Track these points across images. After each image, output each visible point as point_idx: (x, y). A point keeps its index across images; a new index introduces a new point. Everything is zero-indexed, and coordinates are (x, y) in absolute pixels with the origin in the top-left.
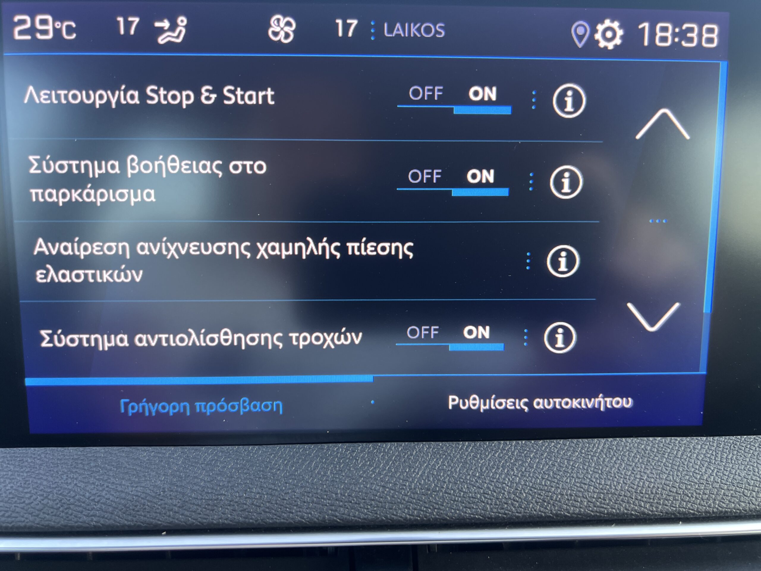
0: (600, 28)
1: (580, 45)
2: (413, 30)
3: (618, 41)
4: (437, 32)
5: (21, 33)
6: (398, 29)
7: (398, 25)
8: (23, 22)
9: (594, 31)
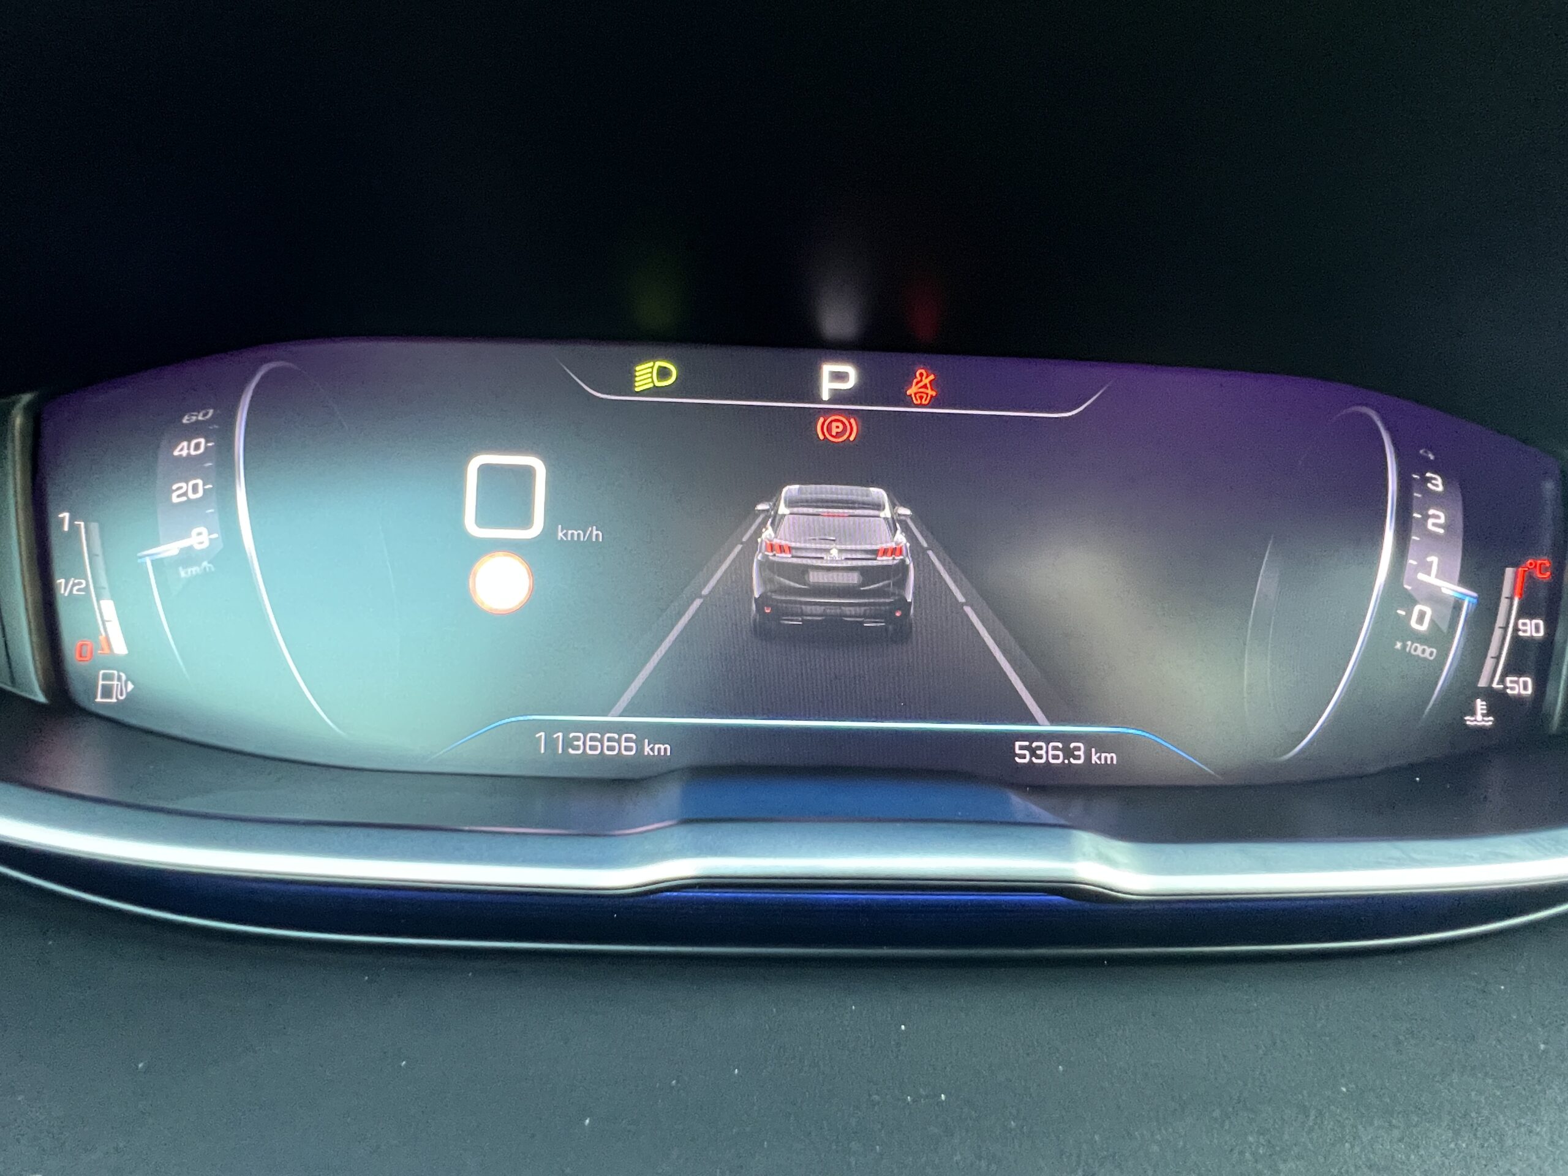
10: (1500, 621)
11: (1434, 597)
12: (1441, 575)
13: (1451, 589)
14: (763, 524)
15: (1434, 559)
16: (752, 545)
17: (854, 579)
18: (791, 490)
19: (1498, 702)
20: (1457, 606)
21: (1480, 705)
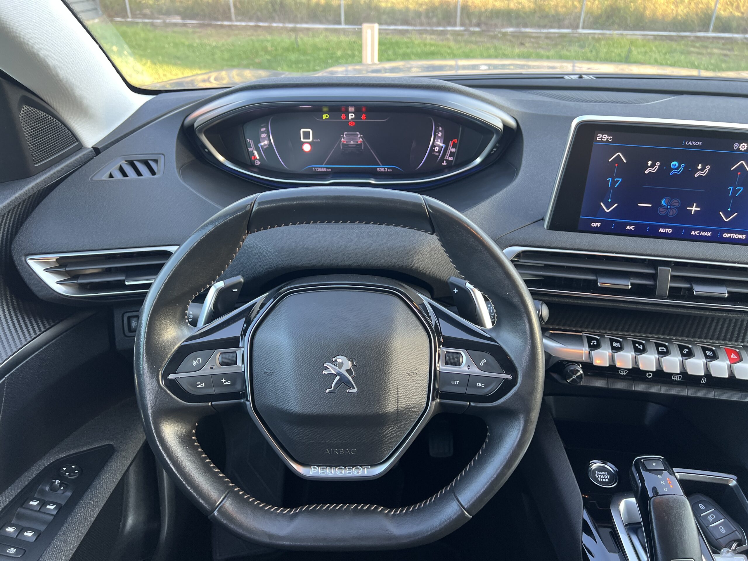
0: (741, 145)
1: (735, 149)
2: (694, 143)
3: (745, 149)
4: (700, 144)
5: (599, 138)
6: (690, 143)
7: (690, 142)
8: (600, 136)
9: (740, 146)
10: (449, 149)
11: (439, 146)
12: (440, 142)
13: (441, 145)
14: (342, 138)
15: (439, 140)
16: (341, 141)
17: (355, 146)
18: (346, 133)
19: (447, 161)
20: (442, 147)
21: (445, 162)
